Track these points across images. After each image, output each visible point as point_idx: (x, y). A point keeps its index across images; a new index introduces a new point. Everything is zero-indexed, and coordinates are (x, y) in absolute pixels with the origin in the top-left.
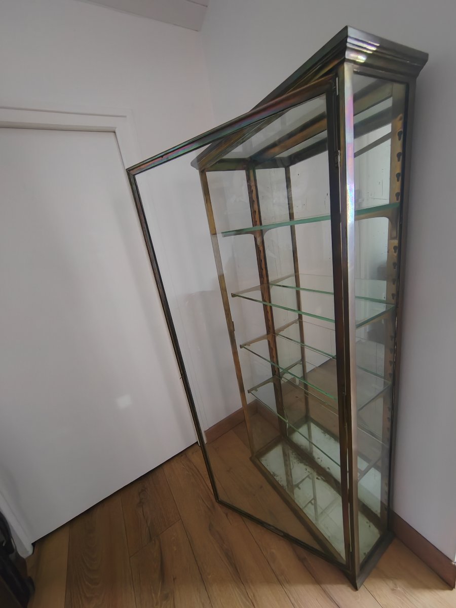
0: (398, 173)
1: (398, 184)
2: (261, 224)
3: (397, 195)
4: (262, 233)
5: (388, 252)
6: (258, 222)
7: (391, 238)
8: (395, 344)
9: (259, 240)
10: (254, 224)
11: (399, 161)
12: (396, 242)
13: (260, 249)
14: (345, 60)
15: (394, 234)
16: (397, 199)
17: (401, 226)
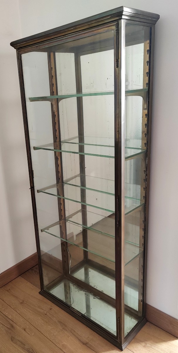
0: (147, 72)
1: (147, 78)
2: (57, 94)
3: (147, 84)
4: (58, 101)
5: (142, 117)
6: (55, 93)
7: (144, 109)
8: (146, 175)
9: (55, 106)
10: (52, 93)
11: (148, 65)
12: (146, 111)
13: (55, 114)
14: (121, 18)
15: (146, 107)
16: (147, 87)
17: (149, 102)
